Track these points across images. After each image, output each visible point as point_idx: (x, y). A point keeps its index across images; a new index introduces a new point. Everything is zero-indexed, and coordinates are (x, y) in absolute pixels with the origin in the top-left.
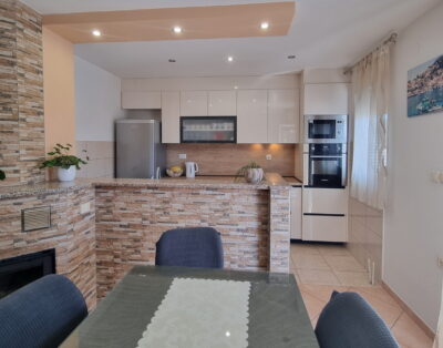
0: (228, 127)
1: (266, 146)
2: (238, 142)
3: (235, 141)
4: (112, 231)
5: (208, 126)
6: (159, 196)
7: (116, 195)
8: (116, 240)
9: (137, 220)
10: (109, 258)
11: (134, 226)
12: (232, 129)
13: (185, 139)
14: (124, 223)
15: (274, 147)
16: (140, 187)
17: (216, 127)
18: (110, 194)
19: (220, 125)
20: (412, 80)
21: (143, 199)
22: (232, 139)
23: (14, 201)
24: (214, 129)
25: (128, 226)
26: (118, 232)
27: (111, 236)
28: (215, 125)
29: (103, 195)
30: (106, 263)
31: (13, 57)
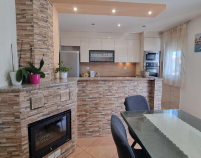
0: (110, 55)
1: (124, 64)
2: (115, 62)
3: (114, 61)
4: (85, 101)
5: (101, 55)
6: (107, 84)
7: (87, 84)
8: (87, 105)
9: (97, 95)
10: (83, 113)
11: (95, 98)
12: (112, 56)
13: (91, 60)
14: (91, 97)
15: (128, 64)
16: (99, 81)
17: (105, 55)
18: (84, 84)
19: (106, 54)
20: (197, 38)
21: (100, 86)
22: (112, 60)
23: (58, 87)
24: (104, 56)
25: (93, 98)
26: (88, 101)
27: (85, 103)
28: (104, 54)
29: (81, 85)
30: (82, 115)
31: (47, 18)
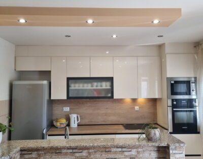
0: (105, 85)
2: (115, 97)
3: (112, 97)
5: (90, 85)
6: (78, 154)
12: (109, 87)
13: (70, 95)
17: (96, 86)
18: (34, 155)
19: (99, 84)
22: (110, 95)
24: (95, 88)
28: (95, 84)
